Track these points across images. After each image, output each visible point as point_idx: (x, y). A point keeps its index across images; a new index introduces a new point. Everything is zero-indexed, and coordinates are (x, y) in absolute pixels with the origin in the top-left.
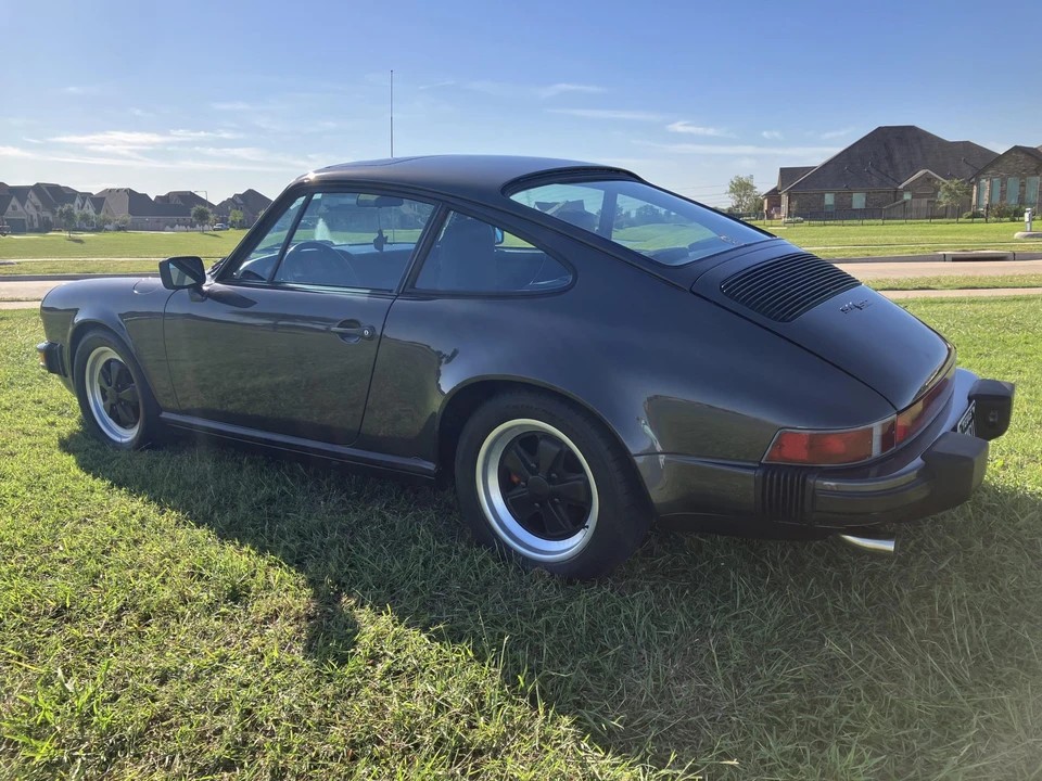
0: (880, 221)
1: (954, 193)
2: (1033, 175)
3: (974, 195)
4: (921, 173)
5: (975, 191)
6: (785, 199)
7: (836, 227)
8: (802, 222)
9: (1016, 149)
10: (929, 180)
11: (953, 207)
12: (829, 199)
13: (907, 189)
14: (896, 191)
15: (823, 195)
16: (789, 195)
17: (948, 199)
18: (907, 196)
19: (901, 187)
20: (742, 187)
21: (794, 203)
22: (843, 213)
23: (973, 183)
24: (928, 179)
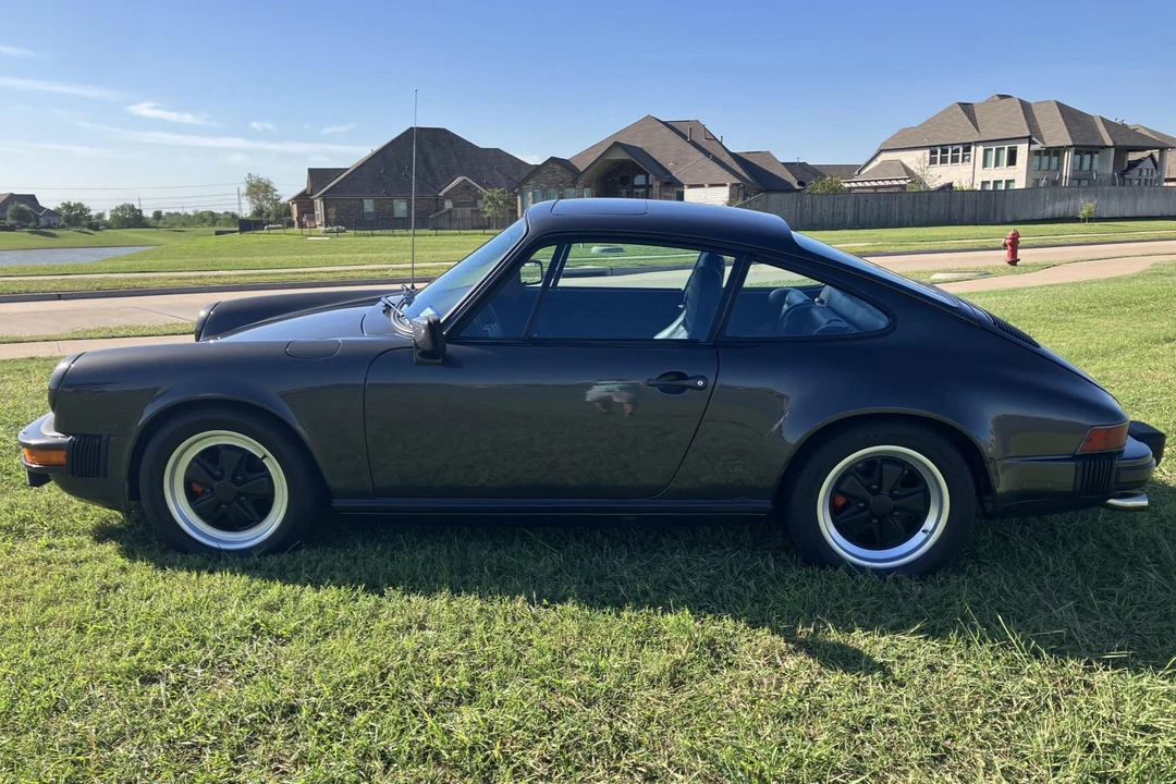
0: (434, 232)
1: (497, 203)
2: (570, 187)
3: (519, 205)
4: (459, 179)
5: (519, 201)
6: (319, 206)
7: (387, 238)
8: (344, 231)
9: (553, 160)
10: (467, 187)
11: (497, 218)
12: (369, 206)
13: (447, 196)
14: (437, 199)
15: (361, 200)
16: (324, 200)
17: (491, 209)
18: (448, 205)
19: (441, 194)
20: (259, 189)
21: (332, 210)
22: (385, 221)
23: (516, 195)
24: (465, 187)
